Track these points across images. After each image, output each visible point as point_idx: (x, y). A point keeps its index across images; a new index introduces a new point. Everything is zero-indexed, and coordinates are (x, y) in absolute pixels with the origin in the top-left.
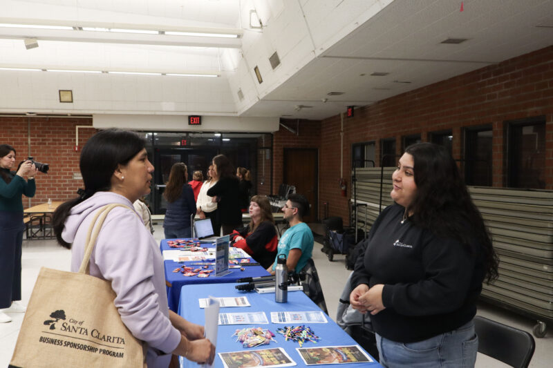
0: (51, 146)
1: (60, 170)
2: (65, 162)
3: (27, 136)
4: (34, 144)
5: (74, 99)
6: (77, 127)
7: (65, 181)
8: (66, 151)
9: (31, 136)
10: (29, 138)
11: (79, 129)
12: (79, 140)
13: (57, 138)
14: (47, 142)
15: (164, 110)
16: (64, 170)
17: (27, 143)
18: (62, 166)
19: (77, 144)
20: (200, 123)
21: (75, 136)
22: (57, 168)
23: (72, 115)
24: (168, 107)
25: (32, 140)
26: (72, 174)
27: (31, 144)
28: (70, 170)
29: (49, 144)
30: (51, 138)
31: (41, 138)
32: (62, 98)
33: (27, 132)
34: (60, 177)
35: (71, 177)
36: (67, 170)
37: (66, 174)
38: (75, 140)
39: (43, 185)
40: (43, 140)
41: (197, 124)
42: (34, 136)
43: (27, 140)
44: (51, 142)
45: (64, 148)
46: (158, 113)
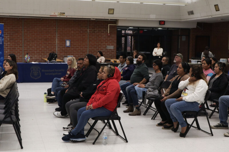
0: (98, 33)
1: (101, 44)
2: (103, 41)
3: (87, 29)
4: (90, 32)
5: (114, 12)
6: (109, 25)
7: (103, 49)
8: (103, 36)
9: (89, 29)
10: (88, 30)
11: (110, 26)
12: (110, 31)
13: (100, 30)
14: (96, 32)
15: (151, 18)
16: (103, 44)
17: (87, 32)
18: (102, 42)
19: (109, 33)
20: (164, 24)
21: (108, 29)
22: (100, 43)
23: (111, 19)
24: (153, 17)
25: (89, 30)
26: (106, 46)
27: (89, 32)
28: (105, 44)
29: (97, 32)
30: (98, 30)
31: (93, 30)
32: (109, 12)
33: (87, 27)
34: (101, 48)
35: (106, 48)
36: (104, 44)
37: (103, 46)
38: (108, 31)
39: (94, 51)
40: (94, 30)
41: (163, 25)
42: (90, 29)
43: (87, 30)
44: (98, 31)
45: (103, 34)
46: (148, 19)
